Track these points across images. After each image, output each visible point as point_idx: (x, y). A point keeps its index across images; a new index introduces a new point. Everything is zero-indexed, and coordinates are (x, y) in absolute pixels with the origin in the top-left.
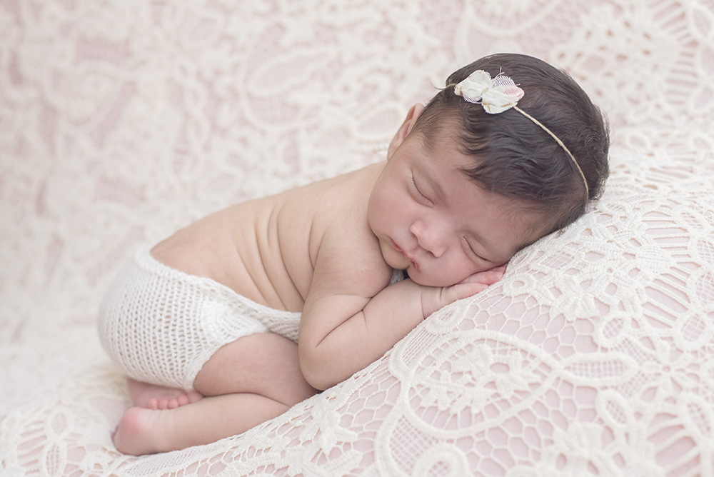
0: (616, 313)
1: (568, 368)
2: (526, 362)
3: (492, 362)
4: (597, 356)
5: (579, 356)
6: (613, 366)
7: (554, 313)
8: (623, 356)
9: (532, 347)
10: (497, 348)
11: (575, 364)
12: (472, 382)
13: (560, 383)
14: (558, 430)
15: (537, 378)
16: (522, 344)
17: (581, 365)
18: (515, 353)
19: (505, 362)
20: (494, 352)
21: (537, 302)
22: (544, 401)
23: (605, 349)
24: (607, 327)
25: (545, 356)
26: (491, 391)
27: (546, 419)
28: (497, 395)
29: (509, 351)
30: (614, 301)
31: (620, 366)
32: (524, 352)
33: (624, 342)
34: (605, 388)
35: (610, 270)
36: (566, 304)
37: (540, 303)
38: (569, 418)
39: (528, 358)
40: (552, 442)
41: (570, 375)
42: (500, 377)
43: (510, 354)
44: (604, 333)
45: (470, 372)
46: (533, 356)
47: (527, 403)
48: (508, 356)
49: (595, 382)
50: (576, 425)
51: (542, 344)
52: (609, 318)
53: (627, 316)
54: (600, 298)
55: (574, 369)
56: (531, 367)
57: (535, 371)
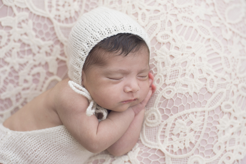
0: (209, 78)
1: (209, 107)
2: (196, 116)
3: (186, 124)
4: (214, 96)
5: (209, 101)
6: (219, 95)
7: (192, 94)
8: (220, 90)
9: (194, 110)
10: (183, 118)
11: (210, 104)
12: (185, 134)
13: (210, 113)
14: (218, 126)
15: (202, 118)
16: (189, 111)
17: (211, 103)
18: (190, 116)
19: (189, 121)
20: (183, 120)
21: (182, 94)
22: (209, 122)
23: (214, 92)
24: (210, 85)
25: (200, 109)
26: (193, 132)
27: (212, 126)
28: (196, 132)
29: (187, 117)
30: (205, 75)
31: (221, 93)
32: (193, 113)
33: (217, 86)
34: (222, 103)
35: (194, 65)
36: (192, 88)
37: (184, 93)
38: (218, 120)
39: (195, 114)
40: (218, 131)
41: (211, 108)
42: (192, 126)
43: (188, 117)
44: (210, 87)
45: (181, 132)
46: (196, 112)
47: (205, 126)
48: (188, 118)
49: (218, 104)
50: (221, 120)
51: (196, 106)
52: (208, 82)
53: (212, 76)
54: (201, 78)
55: (211, 106)
56: (198, 116)
57: (200, 116)
